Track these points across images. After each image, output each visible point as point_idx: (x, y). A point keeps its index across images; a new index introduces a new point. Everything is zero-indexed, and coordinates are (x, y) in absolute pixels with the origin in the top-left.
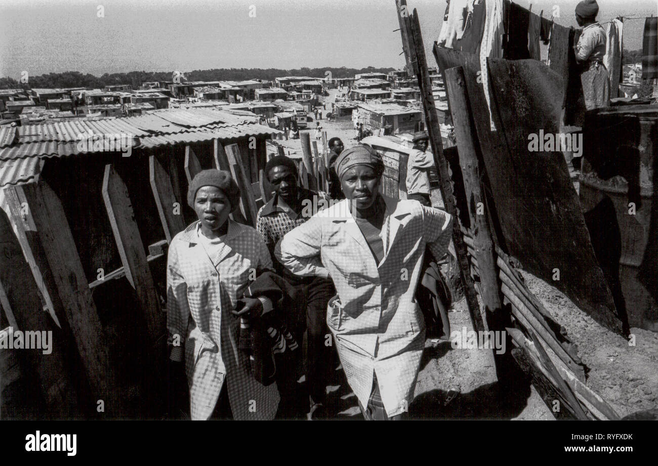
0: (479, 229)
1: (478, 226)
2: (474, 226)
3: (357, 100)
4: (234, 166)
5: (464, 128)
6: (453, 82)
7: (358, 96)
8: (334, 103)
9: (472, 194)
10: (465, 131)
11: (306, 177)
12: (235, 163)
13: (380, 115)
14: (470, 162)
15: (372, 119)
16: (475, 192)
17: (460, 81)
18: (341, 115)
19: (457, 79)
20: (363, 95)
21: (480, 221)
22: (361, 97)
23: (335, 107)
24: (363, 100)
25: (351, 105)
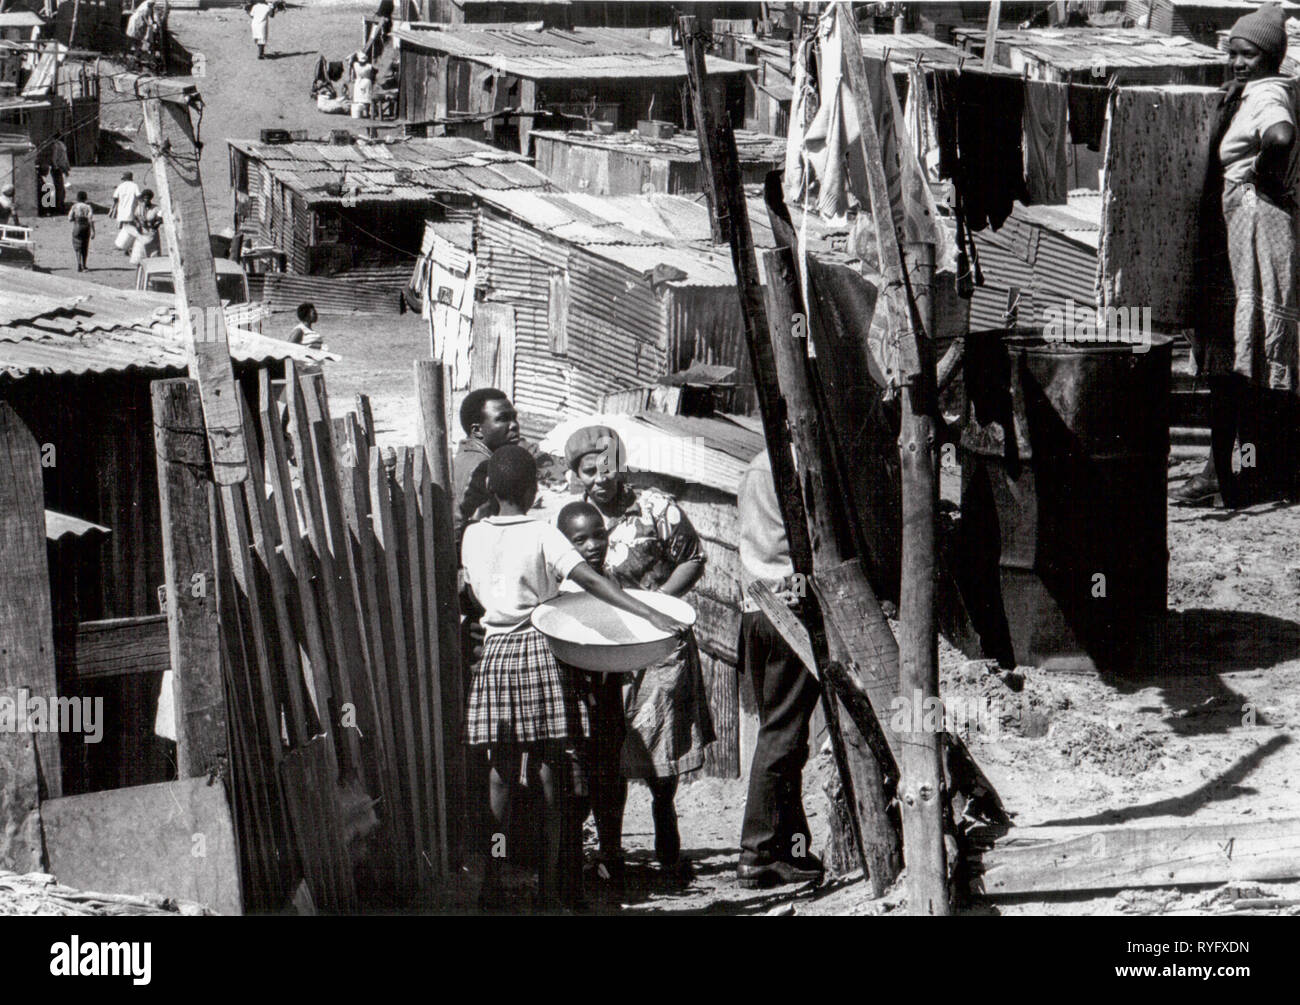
0: (821, 539)
1: (819, 532)
2: (813, 534)
3: (451, 130)
4: (316, 424)
5: (793, 353)
6: (775, 275)
7: (457, 96)
8: (254, 146)
9: (808, 472)
10: (794, 359)
11: (428, 491)
12: (319, 419)
13: (654, 282)
14: (803, 414)
15: (590, 310)
16: (812, 469)
17: (785, 273)
18: (318, 262)
19: (781, 271)
20: (510, 88)
21: (822, 523)
22: (483, 104)
23: (262, 191)
24: (506, 135)
25: (404, 177)
